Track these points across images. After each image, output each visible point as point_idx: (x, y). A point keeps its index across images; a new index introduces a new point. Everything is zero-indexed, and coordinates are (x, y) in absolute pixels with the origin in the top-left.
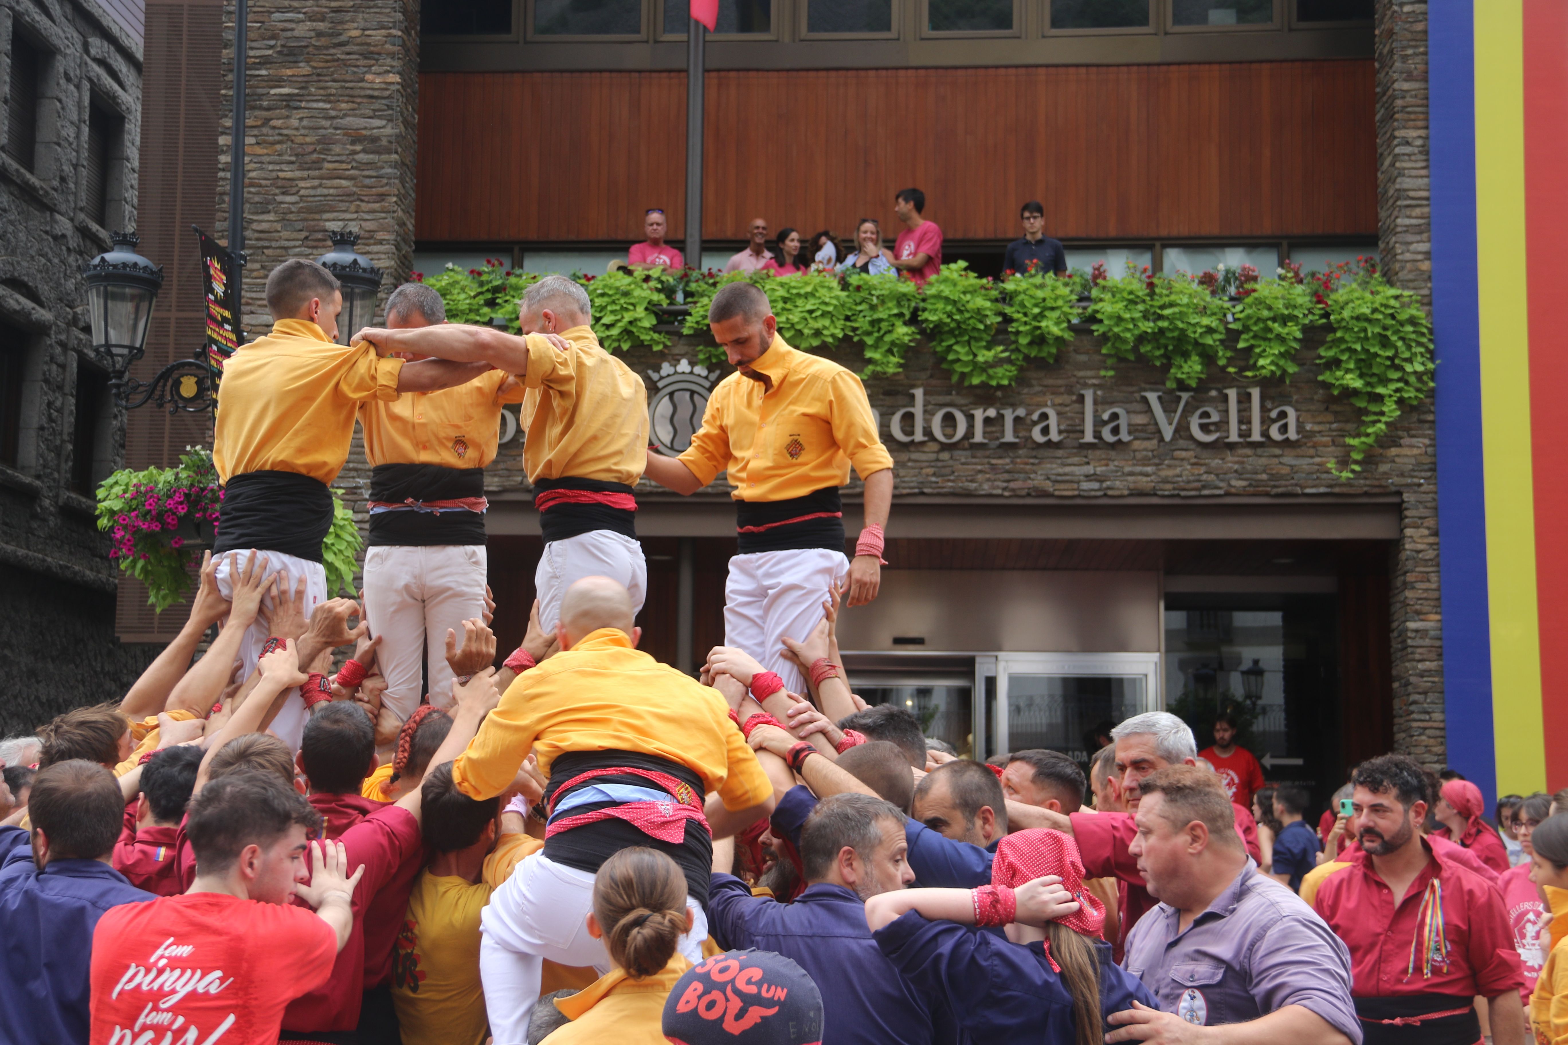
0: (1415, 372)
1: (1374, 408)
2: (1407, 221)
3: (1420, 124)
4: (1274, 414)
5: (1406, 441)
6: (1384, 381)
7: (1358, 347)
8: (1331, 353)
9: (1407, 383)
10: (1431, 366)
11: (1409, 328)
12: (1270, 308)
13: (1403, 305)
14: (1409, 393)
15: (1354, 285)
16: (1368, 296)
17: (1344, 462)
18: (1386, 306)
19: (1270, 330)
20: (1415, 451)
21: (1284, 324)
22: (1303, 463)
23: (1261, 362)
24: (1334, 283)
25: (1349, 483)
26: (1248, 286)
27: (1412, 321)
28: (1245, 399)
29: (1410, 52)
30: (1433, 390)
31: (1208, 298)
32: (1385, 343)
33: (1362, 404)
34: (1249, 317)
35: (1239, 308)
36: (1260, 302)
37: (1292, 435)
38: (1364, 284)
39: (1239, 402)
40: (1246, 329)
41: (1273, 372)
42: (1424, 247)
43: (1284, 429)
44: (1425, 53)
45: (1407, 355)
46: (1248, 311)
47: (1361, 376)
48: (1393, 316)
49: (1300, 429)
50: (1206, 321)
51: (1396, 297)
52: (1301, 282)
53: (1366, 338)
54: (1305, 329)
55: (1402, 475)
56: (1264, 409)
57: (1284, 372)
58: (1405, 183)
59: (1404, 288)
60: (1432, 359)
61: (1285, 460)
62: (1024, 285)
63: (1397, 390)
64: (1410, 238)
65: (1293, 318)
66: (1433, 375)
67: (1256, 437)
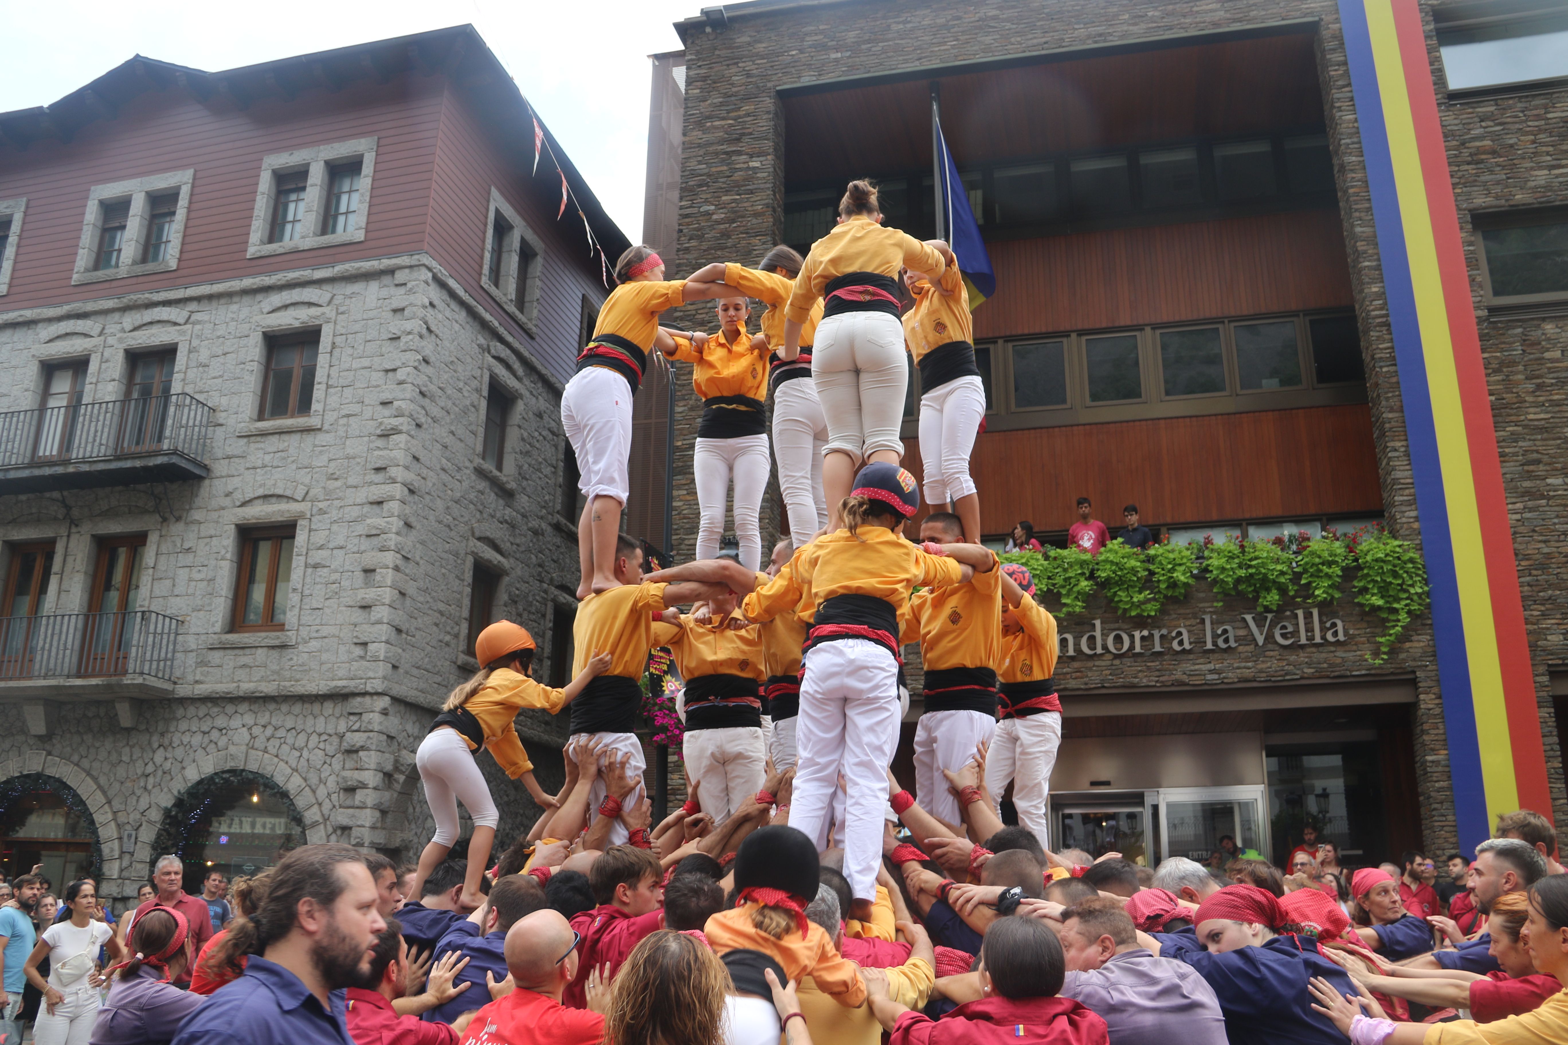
0: (1417, 593)
1: (1392, 617)
2: (1401, 498)
3: (1403, 438)
4: (1328, 625)
5: (1415, 638)
6: (1398, 600)
7: (1379, 579)
8: (1361, 584)
9: (1412, 600)
10: (1426, 589)
11: (1410, 565)
12: (1320, 557)
13: (1405, 551)
14: (1415, 607)
15: (1372, 540)
16: (1381, 546)
17: (1376, 654)
18: (1394, 552)
19: (1321, 571)
20: (1422, 644)
21: (1330, 567)
22: (1350, 655)
23: (1317, 592)
24: (1359, 539)
25: (1380, 667)
26: (1305, 544)
27: (1411, 560)
28: (1308, 616)
29: (1390, 395)
30: (1429, 604)
31: (1280, 553)
32: (1395, 575)
33: (1385, 615)
34: (1307, 563)
35: (1300, 558)
36: (1313, 553)
37: (1341, 637)
38: (1378, 539)
39: (1305, 618)
40: (1305, 571)
41: (1325, 599)
42: (1414, 514)
43: (1335, 634)
44: (1400, 395)
45: (1410, 582)
46: (1306, 560)
47: (1382, 597)
48: (1399, 558)
49: (1346, 633)
50: (1279, 567)
51: (1400, 546)
52: (1337, 539)
53: (1383, 573)
54: (1343, 569)
55: (1414, 660)
56: (1321, 621)
57: (1333, 597)
58: (1397, 474)
59: (1404, 540)
60: (1427, 584)
61: (1337, 654)
62: (1161, 551)
63: (1406, 605)
64: (1404, 508)
65: (1336, 563)
66: (1428, 594)
67: (1318, 640)
